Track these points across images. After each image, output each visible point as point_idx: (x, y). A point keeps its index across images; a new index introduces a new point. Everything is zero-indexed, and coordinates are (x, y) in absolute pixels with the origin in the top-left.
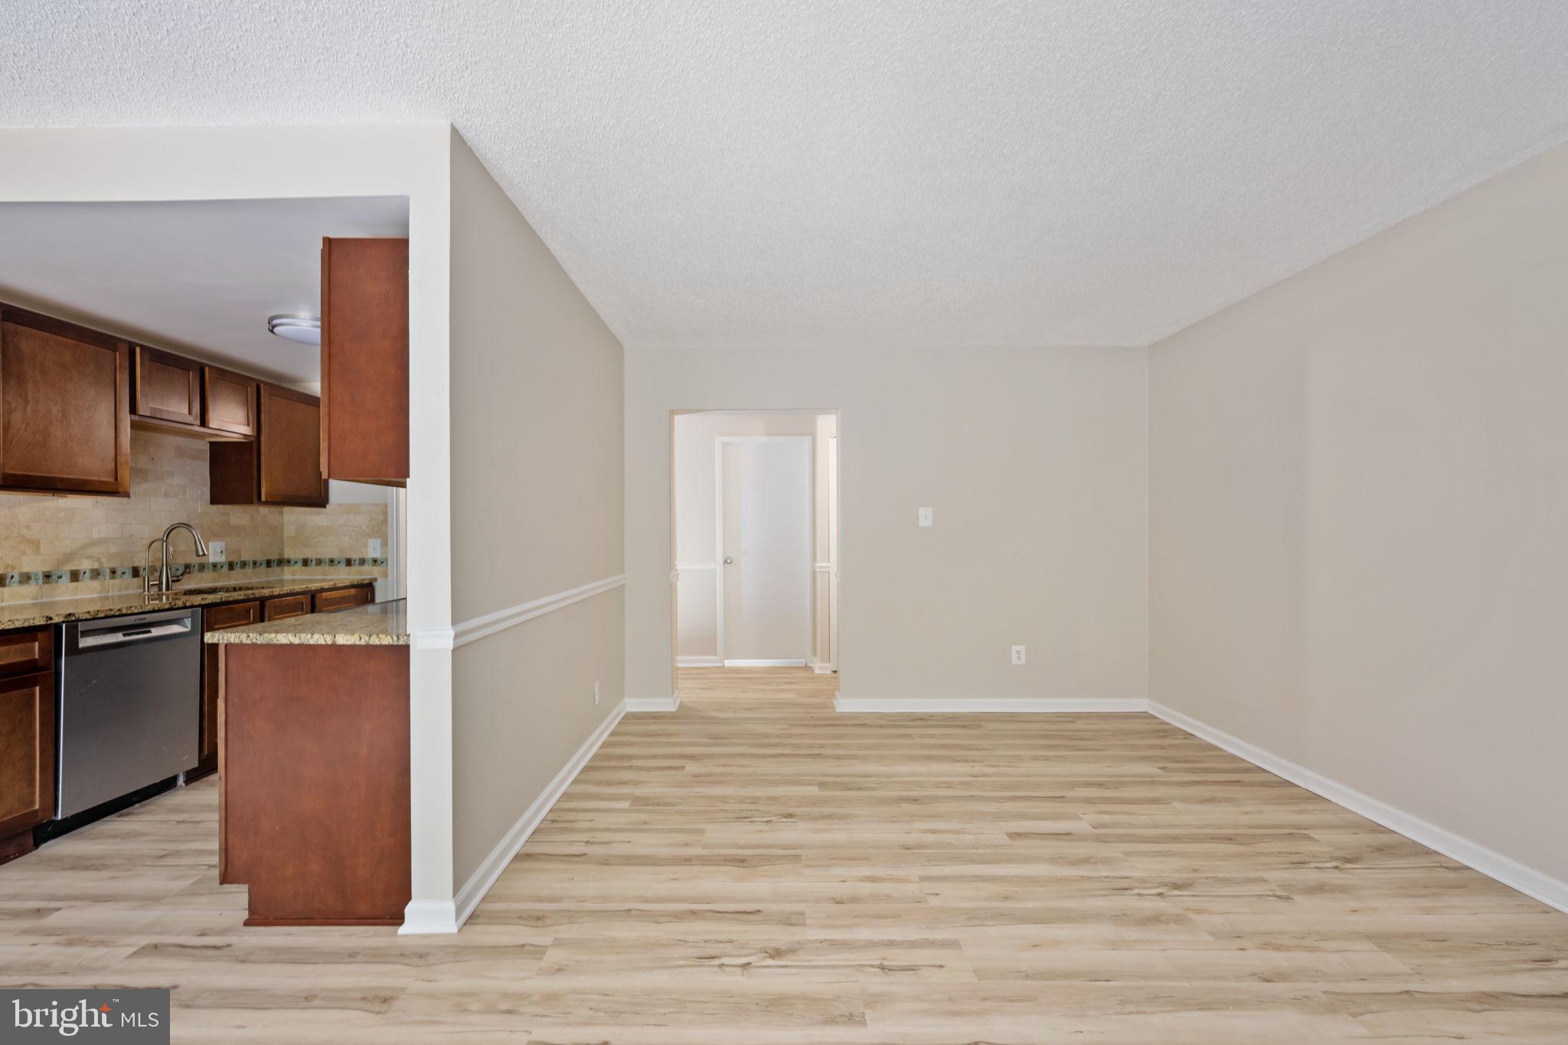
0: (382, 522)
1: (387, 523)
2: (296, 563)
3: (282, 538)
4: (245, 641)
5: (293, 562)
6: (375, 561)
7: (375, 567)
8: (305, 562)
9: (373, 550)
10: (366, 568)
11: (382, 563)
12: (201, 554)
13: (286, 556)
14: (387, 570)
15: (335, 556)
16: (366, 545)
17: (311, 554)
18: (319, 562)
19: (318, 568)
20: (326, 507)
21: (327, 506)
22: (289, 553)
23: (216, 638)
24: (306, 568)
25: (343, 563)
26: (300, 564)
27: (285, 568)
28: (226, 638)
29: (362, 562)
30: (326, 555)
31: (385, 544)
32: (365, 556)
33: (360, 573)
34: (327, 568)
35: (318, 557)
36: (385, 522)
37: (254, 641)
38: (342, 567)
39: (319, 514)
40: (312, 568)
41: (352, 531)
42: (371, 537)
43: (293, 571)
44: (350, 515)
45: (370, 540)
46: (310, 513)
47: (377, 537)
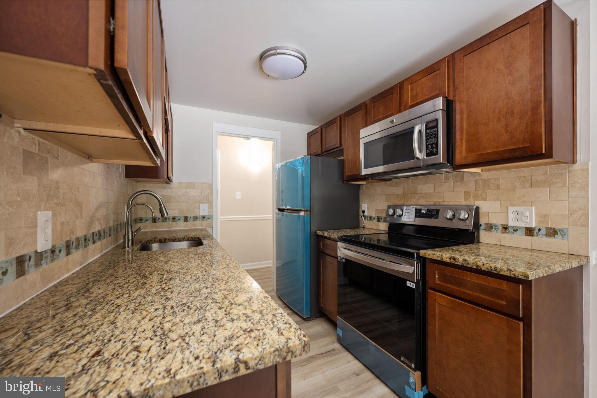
1: (212, 195)
2: (147, 220)
6: (204, 217)
7: (204, 221)
9: (203, 210)
10: (198, 222)
11: (209, 218)
13: (139, 216)
14: (212, 223)
15: (178, 215)
16: (199, 208)
19: (164, 223)
20: (170, 185)
22: (141, 214)
24: (155, 223)
25: (182, 219)
26: (150, 221)
27: (138, 224)
29: (195, 218)
31: (211, 207)
32: (197, 215)
33: (194, 226)
34: (170, 223)
36: (211, 193)
38: (182, 222)
39: (164, 188)
41: (189, 199)
42: (201, 203)
43: (145, 226)
44: (187, 190)
45: (201, 205)
46: (159, 187)
47: (206, 203)
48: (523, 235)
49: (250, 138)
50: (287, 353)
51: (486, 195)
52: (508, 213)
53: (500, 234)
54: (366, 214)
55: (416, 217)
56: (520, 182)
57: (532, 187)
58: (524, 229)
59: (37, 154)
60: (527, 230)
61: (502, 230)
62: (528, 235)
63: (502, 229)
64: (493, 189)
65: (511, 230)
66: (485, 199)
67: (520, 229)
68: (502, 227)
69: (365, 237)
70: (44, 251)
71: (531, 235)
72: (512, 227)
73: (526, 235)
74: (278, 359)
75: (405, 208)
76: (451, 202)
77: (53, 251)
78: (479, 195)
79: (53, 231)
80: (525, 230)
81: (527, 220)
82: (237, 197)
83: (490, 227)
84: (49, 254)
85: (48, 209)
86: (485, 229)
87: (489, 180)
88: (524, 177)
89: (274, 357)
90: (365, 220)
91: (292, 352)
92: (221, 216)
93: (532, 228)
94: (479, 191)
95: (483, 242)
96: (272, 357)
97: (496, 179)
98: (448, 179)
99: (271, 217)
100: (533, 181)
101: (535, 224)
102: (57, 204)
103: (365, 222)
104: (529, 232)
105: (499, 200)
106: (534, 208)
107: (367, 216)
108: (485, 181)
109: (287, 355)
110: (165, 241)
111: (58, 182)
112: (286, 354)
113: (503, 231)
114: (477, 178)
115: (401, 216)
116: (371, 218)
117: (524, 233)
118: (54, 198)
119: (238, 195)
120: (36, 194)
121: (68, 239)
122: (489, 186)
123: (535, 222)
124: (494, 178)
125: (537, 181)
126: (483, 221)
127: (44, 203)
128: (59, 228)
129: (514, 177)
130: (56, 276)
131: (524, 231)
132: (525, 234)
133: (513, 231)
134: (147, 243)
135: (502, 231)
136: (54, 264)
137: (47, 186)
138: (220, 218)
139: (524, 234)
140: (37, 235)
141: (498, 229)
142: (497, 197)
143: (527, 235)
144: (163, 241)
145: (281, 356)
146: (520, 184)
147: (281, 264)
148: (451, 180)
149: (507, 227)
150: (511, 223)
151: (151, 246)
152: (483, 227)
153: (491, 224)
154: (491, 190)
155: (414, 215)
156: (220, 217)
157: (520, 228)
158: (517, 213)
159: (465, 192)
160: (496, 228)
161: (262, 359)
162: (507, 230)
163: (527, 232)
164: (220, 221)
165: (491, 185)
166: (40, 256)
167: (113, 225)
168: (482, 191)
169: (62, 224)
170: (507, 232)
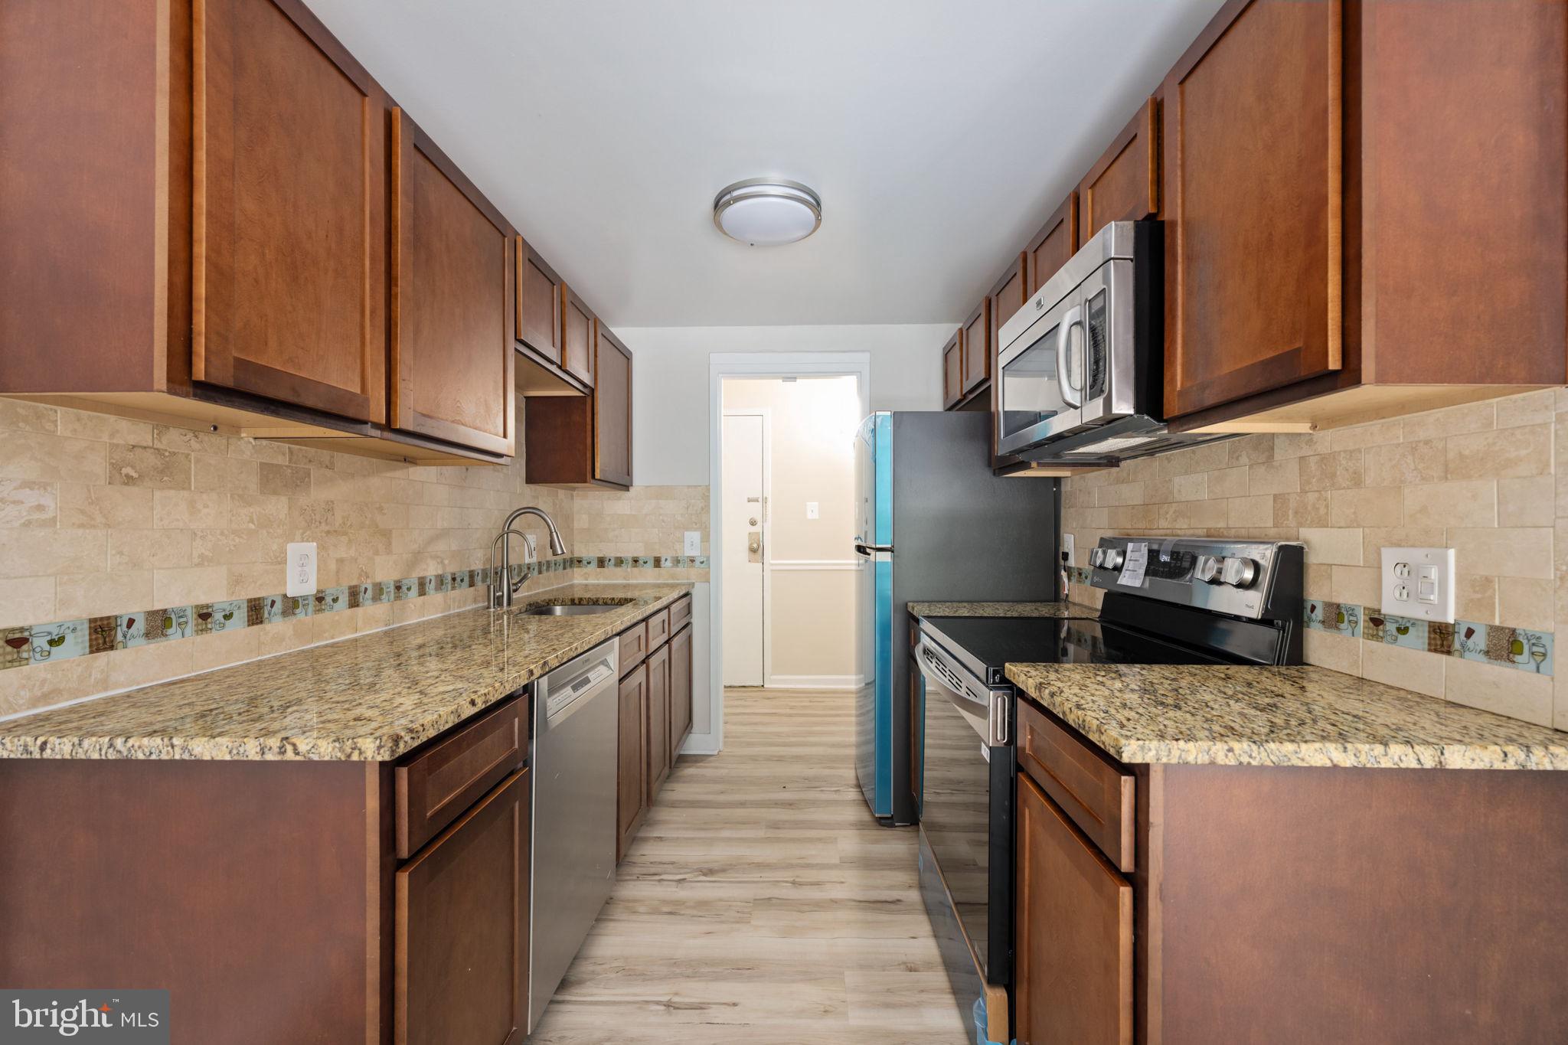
0: (702, 509)
1: (708, 512)
2: (589, 563)
3: (572, 530)
4: (1221, 759)
5: (585, 562)
6: (693, 561)
7: (693, 569)
8: (602, 562)
9: (691, 546)
10: (682, 569)
11: (702, 563)
12: (560, 552)
13: (578, 554)
14: (708, 573)
15: (640, 553)
16: (681, 540)
17: (610, 552)
18: (619, 562)
19: (618, 569)
20: (628, 490)
21: (631, 489)
22: (580, 551)
23: (1153, 752)
24: (602, 569)
25: (650, 563)
26: (594, 564)
27: (575, 569)
28: (1176, 753)
29: (676, 561)
30: (628, 553)
31: (706, 538)
32: (679, 554)
33: (673, 577)
34: (629, 570)
35: (619, 555)
36: (706, 508)
37: (1245, 759)
38: (649, 569)
39: (619, 499)
40: (610, 569)
41: (663, 521)
42: (687, 529)
43: (586, 573)
44: (660, 501)
45: (687, 533)
46: (609, 499)
47: (696, 530)
48: (1423, 650)
49: (796, 378)
50: (352, 749)
51: (1327, 506)
52: (1380, 568)
53: (1361, 640)
54: (1072, 562)
55: (1147, 573)
56: (1414, 462)
57: (1447, 478)
58: (1427, 629)
59: (286, 466)
60: (1434, 631)
61: (1368, 628)
62: (1436, 651)
63: (1366, 624)
64: (1344, 488)
65: (1391, 627)
66: (1322, 523)
67: (1413, 624)
68: (1367, 618)
69: (1069, 629)
70: (301, 597)
71: (1446, 649)
72: (1395, 619)
73: (1430, 650)
74: (339, 755)
75: (1130, 546)
76: (1243, 530)
77: (320, 599)
78: (1309, 508)
79: (319, 570)
80: (1429, 632)
81: (1432, 597)
82: (810, 516)
83: (1336, 616)
84: (312, 602)
85: (310, 539)
86: (1323, 622)
87: (1334, 458)
88: (1427, 442)
89: (333, 749)
90: (1069, 579)
91: (360, 749)
92: (772, 559)
93: (1447, 625)
94: (1309, 494)
95: (1317, 664)
96: (330, 749)
97: (1351, 452)
98: (1237, 459)
99: (851, 564)
100: (1451, 455)
101: (1456, 614)
102: (328, 532)
103: (1068, 586)
104: (1441, 638)
105: (1358, 526)
106: (1452, 553)
107: (1074, 568)
108: (1324, 459)
109: (352, 753)
110: (580, 602)
111: (332, 502)
112: (350, 750)
113: (1371, 631)
114: (1306, 451)
115: (1118, 569)
116: (1080, 574)
117: (1427, 641)
118: (323, 524)
119: (813, 511)
120: (286, 519)
121: (354, 583)
122: (1333, 475)
123: (1457, 603)
124: (1345, 451)
125: (1461, 454)
126: (1316, 593)
127: (301, 531)
128: (333, 566)
129: (1399, 444)
130: (326, 635)
131: (1426, 635)
132: (1429, 644)
133: (1395, 632)
134: (548, 604)
135: (1366, 631)
136: (320, 616)
137: (306, 507)
138: (772, 565)
139: (1426, 646)
140: (286, 573)
141: (1356, 622)
142: (1355, 513)
143: (1434, 648)
144: (577, 601)
145: (343, 751)
146: (1416, 469)
147: (864, 684)
148: (1244, 459)
149: (1381, 617)
150: (1391, 606)
151: (554, 609)
152: (1319, 614)
153: (1338, 606)
154: (1339, 489)
155: (1142, 571)
156: (772, 562)
157: (1415, 622)
158: (1406, 570)
159: (1275, 496)
160: (1351, 618)
161: (316, 747)
162: (1381, 627)
163: (1435, 639)
164: (772, 570)
165: (1338, 473)
166: (292, 605)
167: (482, 567)
168: (1316, 495)
169: (340, 561)
170: (1381, 634)
